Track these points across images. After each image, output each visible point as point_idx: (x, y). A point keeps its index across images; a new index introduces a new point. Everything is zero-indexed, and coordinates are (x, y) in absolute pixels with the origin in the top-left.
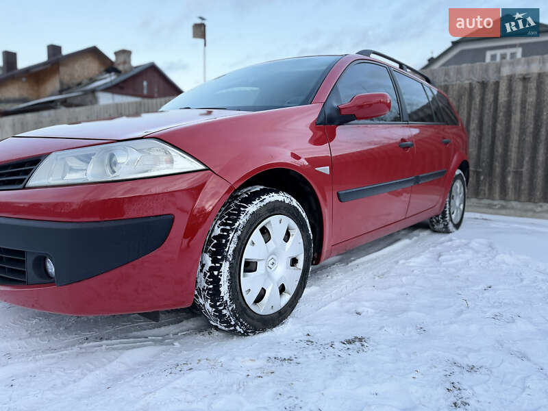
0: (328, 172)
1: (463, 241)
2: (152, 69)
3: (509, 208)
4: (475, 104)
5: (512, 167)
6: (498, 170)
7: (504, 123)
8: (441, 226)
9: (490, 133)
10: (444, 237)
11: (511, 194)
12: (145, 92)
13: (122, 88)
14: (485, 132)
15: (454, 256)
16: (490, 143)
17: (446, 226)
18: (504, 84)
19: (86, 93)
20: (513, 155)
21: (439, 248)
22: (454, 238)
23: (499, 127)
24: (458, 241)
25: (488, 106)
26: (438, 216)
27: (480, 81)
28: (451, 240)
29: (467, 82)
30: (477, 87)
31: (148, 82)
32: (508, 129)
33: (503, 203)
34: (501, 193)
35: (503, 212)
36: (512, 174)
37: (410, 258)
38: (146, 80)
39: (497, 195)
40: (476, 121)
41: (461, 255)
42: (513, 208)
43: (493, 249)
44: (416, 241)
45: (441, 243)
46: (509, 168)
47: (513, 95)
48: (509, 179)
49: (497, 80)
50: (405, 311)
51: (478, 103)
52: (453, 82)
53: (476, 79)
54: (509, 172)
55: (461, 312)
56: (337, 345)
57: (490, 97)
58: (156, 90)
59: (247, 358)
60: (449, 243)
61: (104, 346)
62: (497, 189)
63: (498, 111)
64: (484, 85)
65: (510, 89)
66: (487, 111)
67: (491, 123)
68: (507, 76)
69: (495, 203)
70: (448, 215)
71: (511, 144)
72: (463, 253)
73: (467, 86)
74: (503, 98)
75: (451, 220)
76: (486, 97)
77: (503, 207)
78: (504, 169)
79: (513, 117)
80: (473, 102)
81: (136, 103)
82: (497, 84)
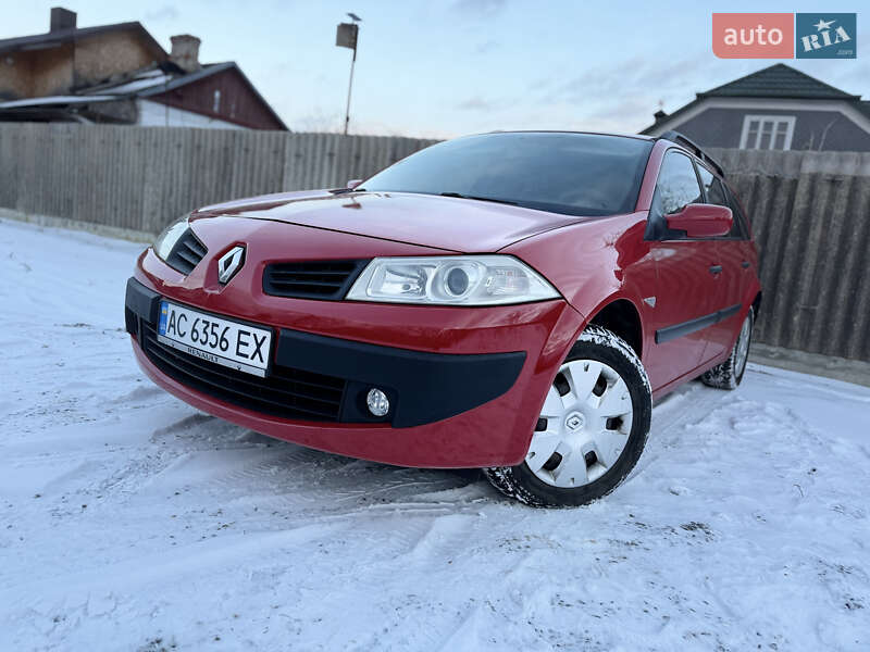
0: (653, 305)
1: (755, 403)
2: (232, 73)
3: (790, 360)
4: (761, 207)
5: (801, 304)
6: (781, 304)
7: (798, 239)
8: (720, 379)
9: (777, 251)
10: (726, 396)
11: (795, 339)
12: (216, 109)
13: (180, 98)
14: (769, 248)
15: (754, 425)
16: (774, 265)
17: (726, 380)
18: (806, 185)
19: (121, 98)
20: (805, 285)
21: (725, 410)
22: (739, 398)
23: (790, 245)
24: (747, 403)
25: (778, 212)
26: (718, 366)
27: (772, 175)
28: (736, 401)
29: (752, 174)
30: (766, 185)
31: (222, 93)
32: (802, 248)
33: (782, 350)
34: (782, 336)
35: (783, 363)
36: (800, 311)
37: (698, 422)
38: (220, 89)
39: (776, 340)
40: (759, 232)
41: (761, 424)
42: (795, 360)
43: (795, 418)
44: (691, 398)
45: (726, 404)
46: (798, 304)
47: (814, 202)
48: (796, 319)
49: (796, 177)
50: (728, 494)
51: (764, 206)
52: (733, 171)
53: (766, 173)
54: (797, 309)
55: (796, 501)
56: (678, 530)
57: (782, 199)
58: (233, 107)
59: (586, 539)
60: (737, 405)
61: (397, 510)
62: (777, 330)
63: (792, 221)
64: (776, 182)
65: (812, 193)
66: (776, 220)
67: (779, 236)
68: (810, 174)
69: (772, 349)
70: (732, 366)
71: (803, 270)
72: (763, 420)
73: (753, 180)
74: (800, 204)
75: (734, 373)
76: (778, 199)
77: (782, 357)
78: (790, 304)
79: (812, 232)
80: (758, 205)
81: (227, 132)
82: (795, 183)
